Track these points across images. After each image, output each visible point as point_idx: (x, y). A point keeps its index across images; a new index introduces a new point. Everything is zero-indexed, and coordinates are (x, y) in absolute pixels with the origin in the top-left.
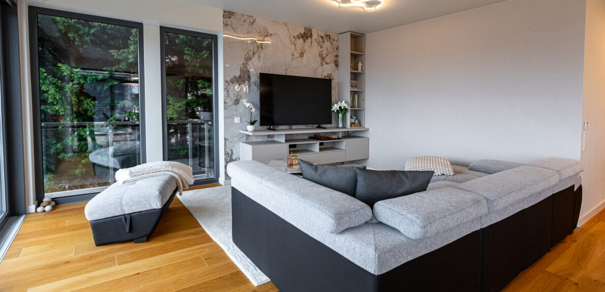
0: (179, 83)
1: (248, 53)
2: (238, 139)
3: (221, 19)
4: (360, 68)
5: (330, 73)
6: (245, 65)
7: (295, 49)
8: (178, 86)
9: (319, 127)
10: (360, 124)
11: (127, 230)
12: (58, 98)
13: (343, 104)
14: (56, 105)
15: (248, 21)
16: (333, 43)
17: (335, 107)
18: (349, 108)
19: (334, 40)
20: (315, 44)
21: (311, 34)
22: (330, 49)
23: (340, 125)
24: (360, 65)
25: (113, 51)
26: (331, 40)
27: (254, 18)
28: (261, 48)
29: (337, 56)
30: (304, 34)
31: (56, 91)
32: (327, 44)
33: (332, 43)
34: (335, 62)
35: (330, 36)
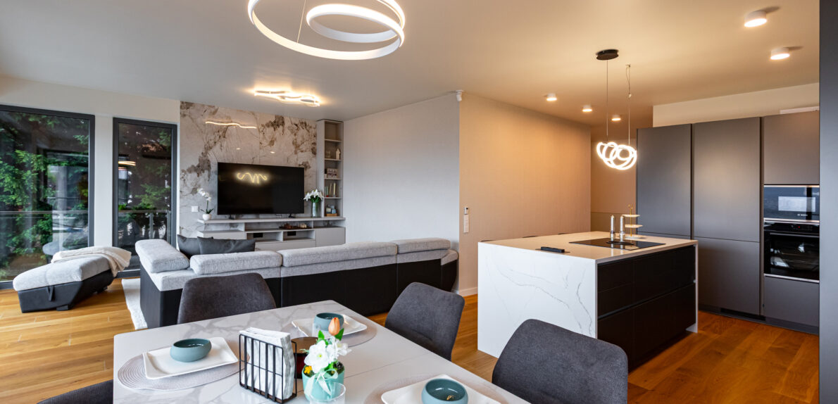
0: (159, 170)
1: (208, 142)
2: (195, 227)
3: (178, 110)
4: (338, 156)
5: (305, 161)
6: (204, 154)
7: (264, 138)
8: (158, 173)
9: (290, 217)
10: (338, 213)
11: (50, 299)
12: (14, 187)
13: (316, 193)
14: (13, 194)
15: (208, 111)
16: (310, 130)
17: (308, 196)
18: (322, 197)
19: (311, 127)
20: (288, 132)
21: (283, 122)
22: (306, 137)
23: (314, 214)
24: (338, 152)
25: (78, 136)
26: (308, 128)
27: (216, 108)
28: (224, 137)
29: (314, 144)
30: (275, 122)
31: (12, 180)
32: (303, 132)
33: (308, 131)
34: (312, 149)
35: (305, 124)
